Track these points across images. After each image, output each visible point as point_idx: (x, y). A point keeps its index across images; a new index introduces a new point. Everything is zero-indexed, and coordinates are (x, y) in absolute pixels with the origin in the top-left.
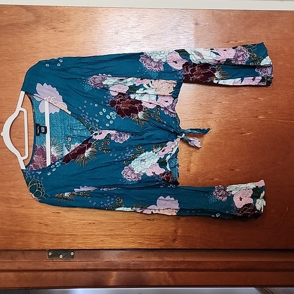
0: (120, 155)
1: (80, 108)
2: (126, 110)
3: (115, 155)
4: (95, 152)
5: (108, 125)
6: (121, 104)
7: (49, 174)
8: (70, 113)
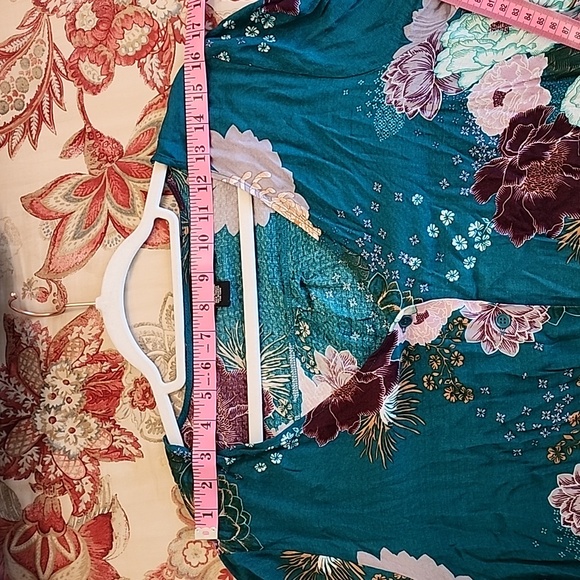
0: (521, 418)
1: (358, 211)
2: (541, 202)
3: (501, 418)
4: (413, 396)
5: (453, 276)
6: (522, 174)
7: (261, 468)
8: (315, 234)
